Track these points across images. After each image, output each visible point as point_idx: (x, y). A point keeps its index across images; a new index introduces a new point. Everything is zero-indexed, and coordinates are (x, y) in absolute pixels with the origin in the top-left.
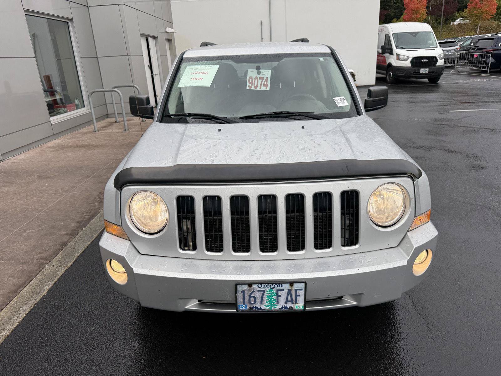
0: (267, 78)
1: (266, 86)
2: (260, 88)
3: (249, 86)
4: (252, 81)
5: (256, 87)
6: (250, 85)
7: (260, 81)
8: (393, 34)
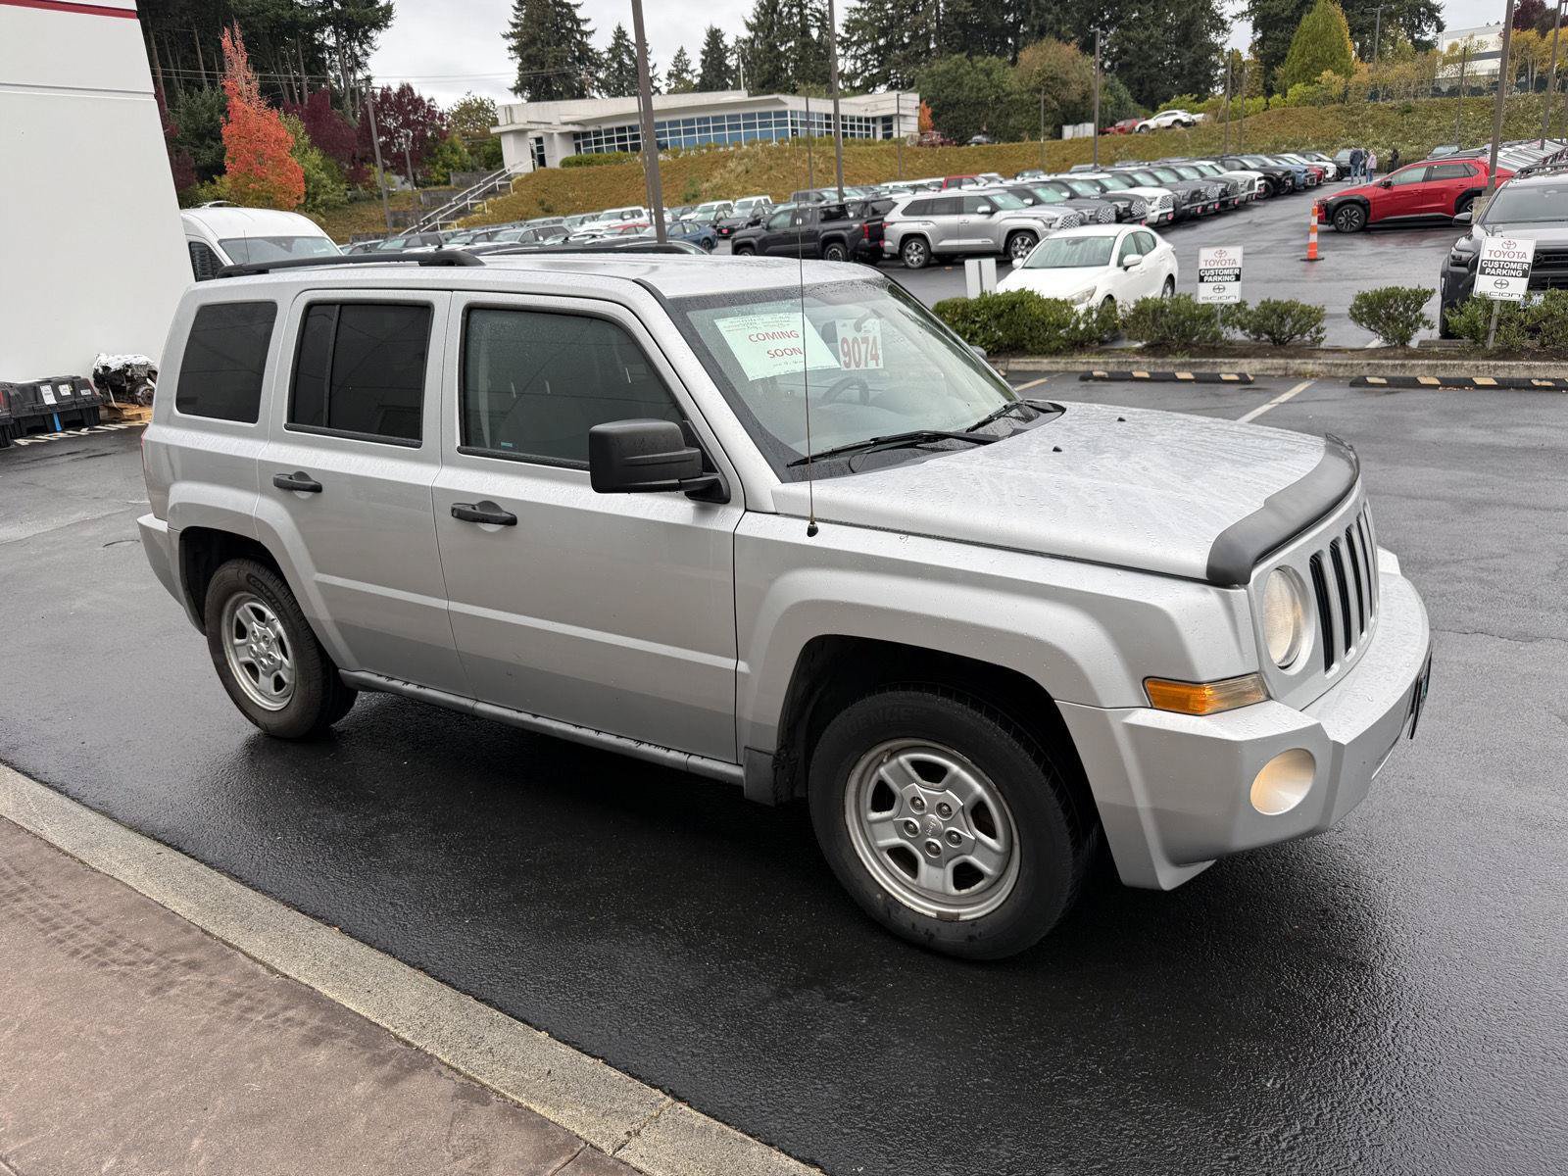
0: (875, 338)
1: (875, 358)
2: (866, 366)
3: (845, 362)
4: (848, 348)
5: (858, 364)
6: (847, 360)
7: (863, 347)
8: (220, 242)
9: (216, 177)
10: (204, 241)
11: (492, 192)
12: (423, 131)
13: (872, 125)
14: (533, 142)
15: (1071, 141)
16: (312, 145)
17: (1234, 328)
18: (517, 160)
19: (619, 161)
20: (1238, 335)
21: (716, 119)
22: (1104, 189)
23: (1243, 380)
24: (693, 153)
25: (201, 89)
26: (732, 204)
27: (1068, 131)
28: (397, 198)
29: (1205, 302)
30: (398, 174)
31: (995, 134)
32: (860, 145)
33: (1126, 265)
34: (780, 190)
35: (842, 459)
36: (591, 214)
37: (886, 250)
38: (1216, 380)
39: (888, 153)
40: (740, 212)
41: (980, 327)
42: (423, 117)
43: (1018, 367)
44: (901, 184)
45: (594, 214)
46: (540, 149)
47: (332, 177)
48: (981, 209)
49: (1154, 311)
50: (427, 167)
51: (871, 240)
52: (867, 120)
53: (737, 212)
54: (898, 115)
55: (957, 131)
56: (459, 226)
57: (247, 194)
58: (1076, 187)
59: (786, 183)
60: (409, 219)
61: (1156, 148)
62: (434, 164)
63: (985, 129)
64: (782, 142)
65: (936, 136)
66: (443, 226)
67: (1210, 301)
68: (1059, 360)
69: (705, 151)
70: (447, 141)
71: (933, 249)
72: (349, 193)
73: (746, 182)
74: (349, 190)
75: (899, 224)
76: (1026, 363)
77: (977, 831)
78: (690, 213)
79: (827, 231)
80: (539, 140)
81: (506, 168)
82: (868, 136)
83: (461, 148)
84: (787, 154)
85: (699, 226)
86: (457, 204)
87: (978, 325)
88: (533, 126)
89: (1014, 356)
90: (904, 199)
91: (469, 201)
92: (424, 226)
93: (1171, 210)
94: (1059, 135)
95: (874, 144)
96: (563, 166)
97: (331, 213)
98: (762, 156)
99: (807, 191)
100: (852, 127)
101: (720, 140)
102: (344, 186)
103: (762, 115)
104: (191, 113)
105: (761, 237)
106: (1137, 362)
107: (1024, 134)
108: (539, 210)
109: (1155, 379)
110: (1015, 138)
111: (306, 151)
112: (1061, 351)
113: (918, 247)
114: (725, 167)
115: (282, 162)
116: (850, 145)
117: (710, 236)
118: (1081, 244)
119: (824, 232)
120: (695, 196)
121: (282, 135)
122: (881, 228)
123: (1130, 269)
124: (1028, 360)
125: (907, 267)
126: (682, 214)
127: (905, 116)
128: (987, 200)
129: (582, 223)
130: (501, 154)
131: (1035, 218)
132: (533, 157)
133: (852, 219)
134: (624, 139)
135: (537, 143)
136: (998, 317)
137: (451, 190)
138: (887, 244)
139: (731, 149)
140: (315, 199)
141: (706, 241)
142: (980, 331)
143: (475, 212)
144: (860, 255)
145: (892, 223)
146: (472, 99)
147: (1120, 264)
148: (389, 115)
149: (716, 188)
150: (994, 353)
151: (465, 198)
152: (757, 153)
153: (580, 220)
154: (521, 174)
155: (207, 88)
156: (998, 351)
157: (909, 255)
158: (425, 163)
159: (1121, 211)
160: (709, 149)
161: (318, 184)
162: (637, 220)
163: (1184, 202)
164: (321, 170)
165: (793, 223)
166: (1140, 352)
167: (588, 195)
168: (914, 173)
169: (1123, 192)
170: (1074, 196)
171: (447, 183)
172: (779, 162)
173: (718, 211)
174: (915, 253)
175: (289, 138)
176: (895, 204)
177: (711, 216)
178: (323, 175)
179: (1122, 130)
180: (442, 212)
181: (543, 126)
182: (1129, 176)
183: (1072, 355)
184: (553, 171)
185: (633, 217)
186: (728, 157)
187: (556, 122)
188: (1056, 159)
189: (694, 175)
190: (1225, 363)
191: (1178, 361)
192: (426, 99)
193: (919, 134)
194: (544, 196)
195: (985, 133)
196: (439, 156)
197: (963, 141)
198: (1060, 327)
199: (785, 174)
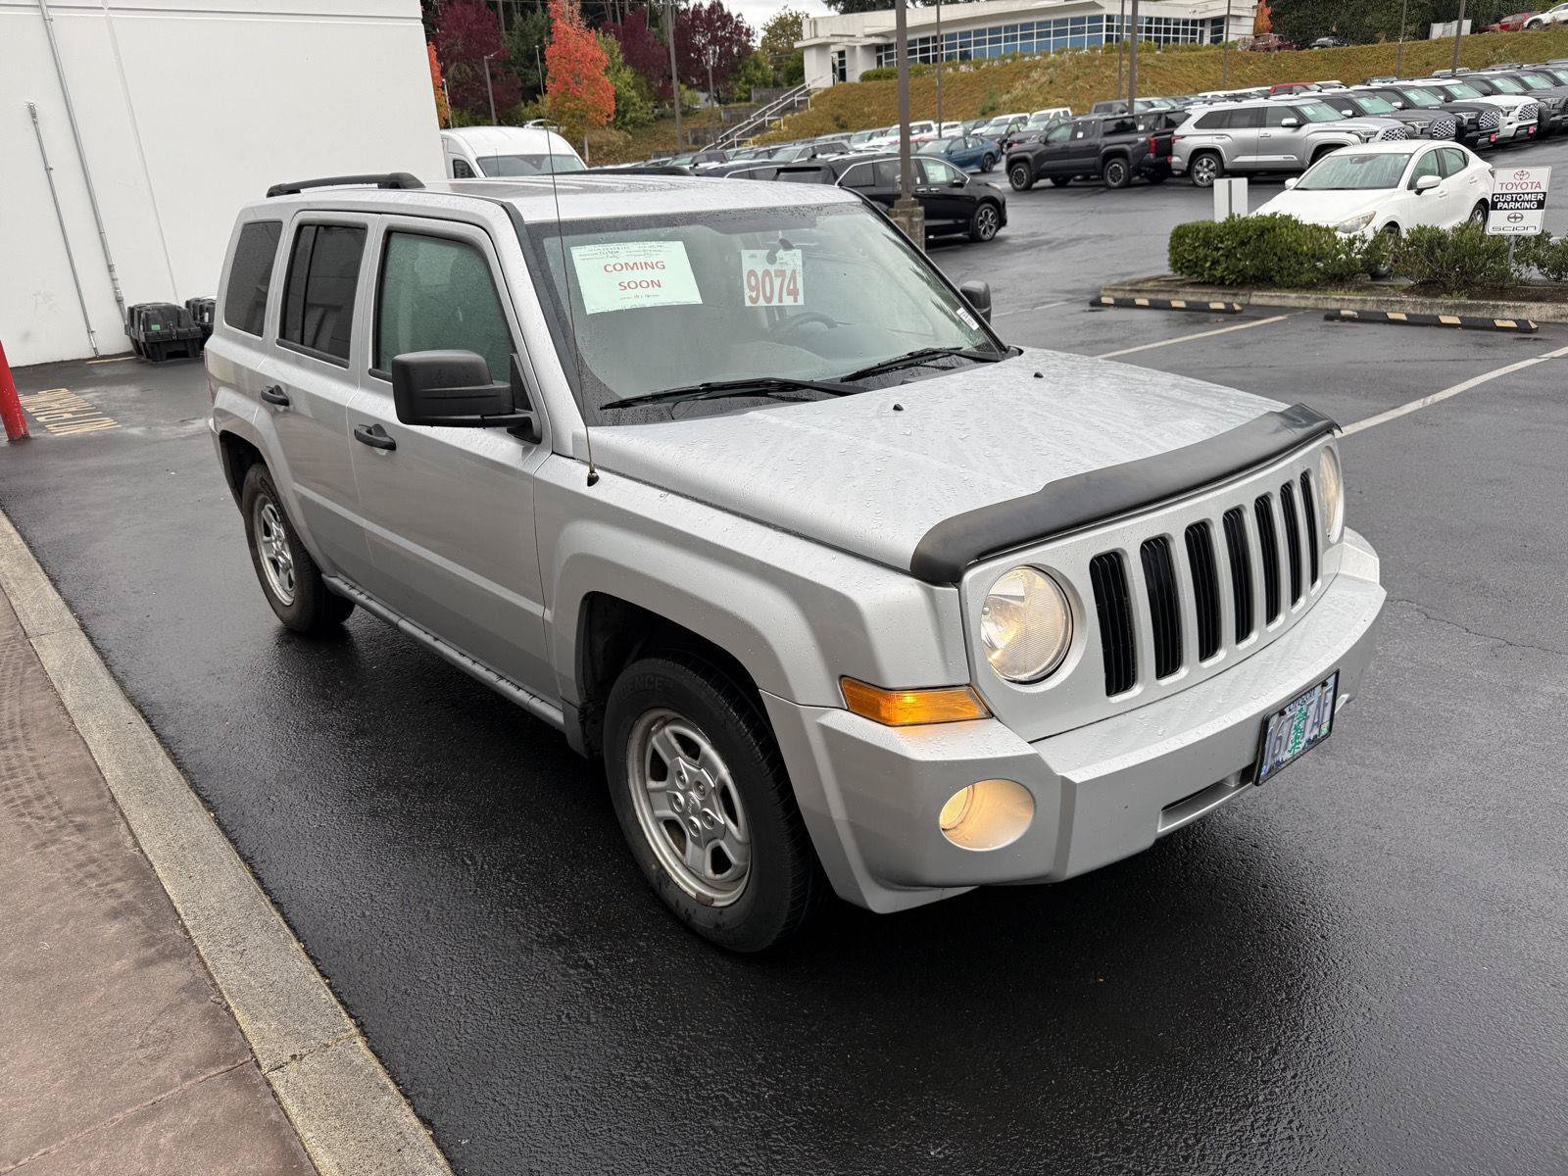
0: (794, 271)
1: (794, 293)
2: (781, 301)
3: (750, 297)
4: (757, 283)
5: (769, 300)
6: (754, 295)
7: (777, 283)
8: (478, 160)
9: (538, 97)
10: (463, 158)
11: (790, 108)
12: (730, 47)
13: (1199, 28)
14: (836, 55)
15: (1438, 42)
16: (626, 62)
17: (1528, 265)
18: (818, 75)
19: (919, 73)
20: (1534, 274)
21: (1024, 27)
22: (1449, 97)
23: (1523, 328)
24: (996, 63)
25: (534, 11)
26: (1028, 117)
27: (1438, 30)
28: (699, 115)
29: (1496, 233)
30: (703, 91)
31: (1344, 36)
32: (1182, 51)
33: (1419, 187)
34: (1085, 102)
35: (664, 405)
36: (880, 129)
37: (1173, 166)
38: (1489, 326)
39: (1215, 59)
40: (1035, 125)
41: (1222, 255)
42: (730, 33)
43: (1261, 301)
44: (1221, 93)
45: (883, 129)
46: (842, 63)
47: (641, 95)
48: (1285, 121)
49: (1430, 242)
50: (730, 83)
51: (1158, 155)
52: (1194, 22)
53: (1031, 125)
54: (1229, 16)
55: (1300, 34)
56: (754, 143)
57: (563, 113)
58: (1412, 96)
59: (1092, 94)
60: (709, 136)
61: (1548, 48)
62: (737, 80)
63: (1334, 29)
64: (1094, 50)
65: (1273, 39)
66: (739, 143)
67: (1501, 232)
68: (1309, 295)
69: (1009, 61)
70: (751, 57)
71: (1226, 166)
72: (656, 111)
73: (1048, 93)
74: (656, 107)
75: (1190, 137)
76: (1271, 296)
77: (727, 817)
78: (983, 126)
79: (1110, 145)
80: (841, 54)
81: (806, 84)
82: (1193, 40)
83: (764, 64)
84: (1097, 62)
85: (983, 141)
86: (755, 121)
87: (1221, 252)
88: (836, 40)
89: (1259, 289)
90: (1198, 111)
91: (767, 118)
92: (722, 142)
93: (1535, 121)
94: (1426, 35)
95: (1198, 50)
96: (862, 81)
97: (638, 131)
98: (1069, 64)
99: (1110, 102)
100: (1176, 31)
101: (1027, 49)
102: (651, 104)
103: (1074, 21)
104: (524, 36)
105: (1037, 152)
106: (1401, 302)
107: (1382, 35)
108: (832, 125)
109: (1413, 322)
110: (1370, 39)
111: (619, 70)
112: (1314, 284)
113: (1209, 163)
114: (1028, 77)
115: (596, 80)
116: (1170, 51)
117: (993, 150)
118: (1368, 163)
119: (1106, 146)
120: (992, 109)
121: (598, 54)
122: (1170, 143)
123: (1424, 193)
124: (1273, 294)
125: (1195, 185)
126: (975, 128)
127: (1239, 17)
128: (1294, 110)
129: (870, 138)
130: (803, 69)
131: (1350, 132)
132: (834, 70)
133: (1142, 132)
134: (926, 50)
135: (839, 57)
136: (1243, 243)
137: (751, 107)
138: (1175, 159)
139: (1037, 58)
140: (624, 117)
141: (988, 157)
142: (1223, 258)
143: (771, 129)
144: (1145, 171)
145: (1183, 137)
146: (787, 13)
147: (1411, 187)
148: (699, 32)
149: (1016, 100)
150: (1238, 284)
151: (763, 114)
152: (1064, 62)
153: (867, 136)
154: (820, 89)
155: (540, 10)
156: (1241, 282)
157: (1198, 172)
158: (729, 80)
159: (1465, 122)
160: (1014, 59)
161: (628, 102)
162: (926, 135)
163: (1554, 112)
164: (632, 88)
165: (1073, 137)
166: (1410, 291)
167: (884, 110)
168: (1242, 81)
169: (1475, 100)
170: (1408, 105)
171: (748, 99)
172: (1088, 71)
173: (1011, 124)
174: (1206, 170)
175: (604, 58)
176: (1189, 116)
177: (1003, 130)
178: (633, 93)
179: (1505, 27)
180: (740, 129)
181: (846, 39)
182: (1487, 82)
183: (1326, 290)
184: (852, 85)
185: (922, 131)
186: (1035, 66)
187: (859, 35)
188: (1417, 62)
189: (994, 86)
190: (1509, 307)
191: (1450, 302)
192: (734, 15)
193: (1253, 37)
194: (840, 111)
195: (1334, 35)
196: (742, 72)
197: (1305, 44)
198: (1315, 257)
199: (1093, 84)
